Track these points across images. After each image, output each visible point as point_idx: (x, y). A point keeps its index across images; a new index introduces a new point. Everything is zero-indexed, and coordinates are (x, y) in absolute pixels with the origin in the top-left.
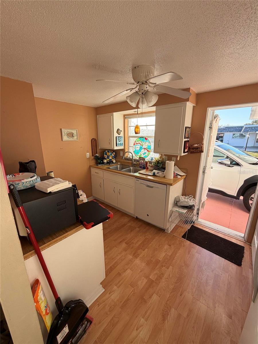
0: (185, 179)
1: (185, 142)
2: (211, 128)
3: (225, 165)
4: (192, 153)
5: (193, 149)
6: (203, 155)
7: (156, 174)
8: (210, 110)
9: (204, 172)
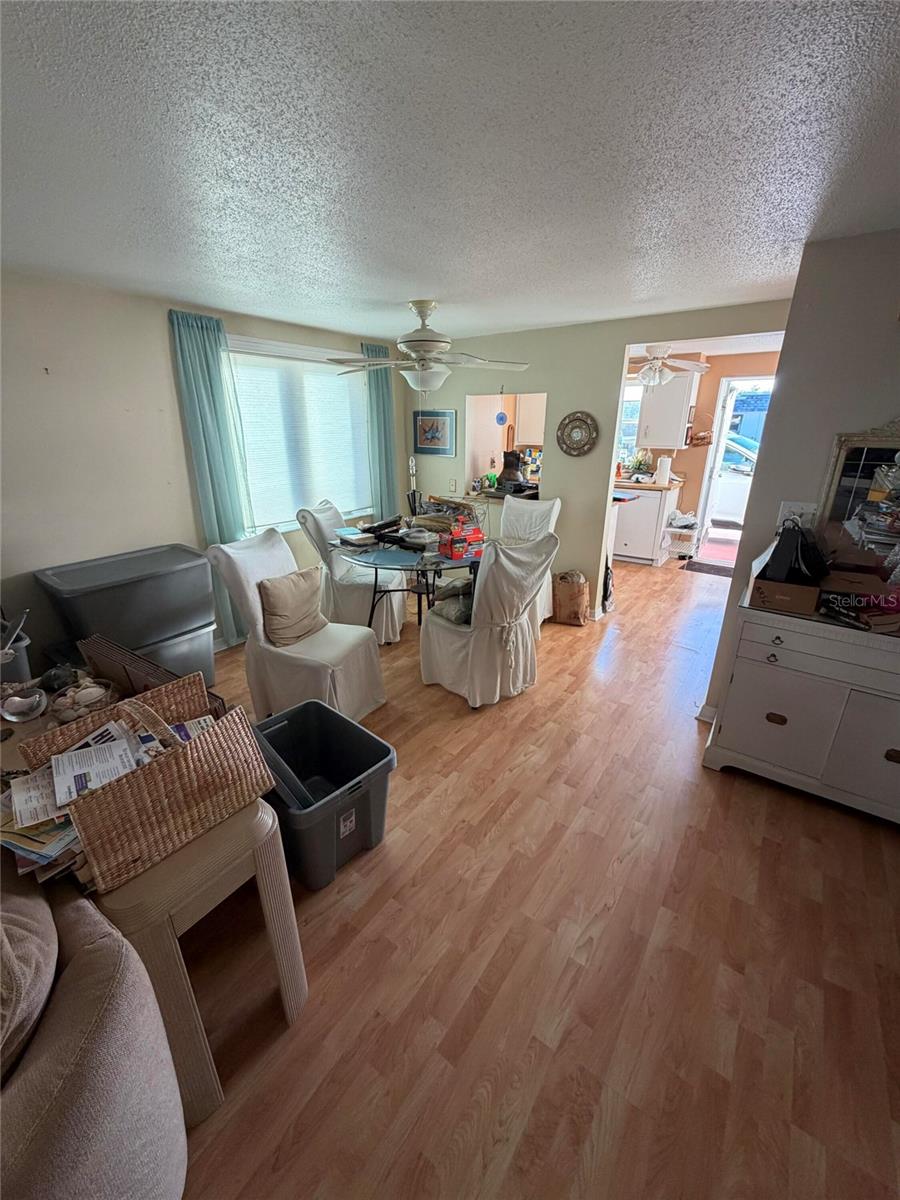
0: (681, 488)
1: (688, 428)
2: (724, 407)
3: (742, 472)
4: (696, 445)
5: (698, 439)
6: (712, 448)
7: (640, 479)
8: (724, 381)
9: (710, 477)
